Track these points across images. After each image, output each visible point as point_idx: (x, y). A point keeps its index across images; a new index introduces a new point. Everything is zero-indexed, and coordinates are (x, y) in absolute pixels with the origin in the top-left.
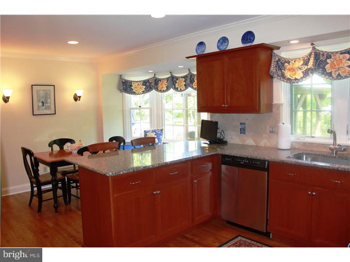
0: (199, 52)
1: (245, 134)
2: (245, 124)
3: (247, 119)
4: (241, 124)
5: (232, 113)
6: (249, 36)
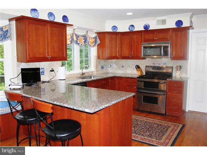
0: (32, 15)
1: (44, 75)
3: (45, 66)
6: (65, 18)
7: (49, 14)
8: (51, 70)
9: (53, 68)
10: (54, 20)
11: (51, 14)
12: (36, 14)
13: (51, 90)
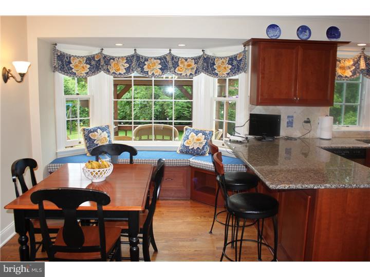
0: (270, 35)
1: (292, 127)
2: (292, 117)
3: (295, 112)
4: (288, 117)
5: (278, 105)
6: (333, 32)
7: (300, 29)
8: (306, 120)
9: (310, 118)
10: (309, 38)
11: (303, 29)
12: (277, 33)
13: (303, 154)
